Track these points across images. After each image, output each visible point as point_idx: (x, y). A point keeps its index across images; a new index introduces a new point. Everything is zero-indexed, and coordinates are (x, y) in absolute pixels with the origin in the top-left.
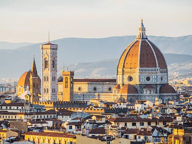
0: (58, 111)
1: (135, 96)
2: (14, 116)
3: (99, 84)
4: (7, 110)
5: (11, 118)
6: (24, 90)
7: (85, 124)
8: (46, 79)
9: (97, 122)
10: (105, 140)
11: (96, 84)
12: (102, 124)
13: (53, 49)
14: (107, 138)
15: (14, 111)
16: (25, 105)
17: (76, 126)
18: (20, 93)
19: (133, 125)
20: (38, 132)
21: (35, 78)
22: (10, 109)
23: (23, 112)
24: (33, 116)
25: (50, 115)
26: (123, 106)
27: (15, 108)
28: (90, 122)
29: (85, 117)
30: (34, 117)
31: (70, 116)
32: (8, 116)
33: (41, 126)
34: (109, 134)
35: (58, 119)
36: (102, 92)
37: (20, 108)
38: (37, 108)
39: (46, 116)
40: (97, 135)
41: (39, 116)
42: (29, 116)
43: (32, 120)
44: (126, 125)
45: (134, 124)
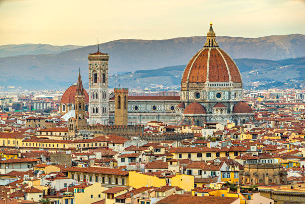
0: (108, 138)
1: (203, 116)
2: (55, 145)
3: (159, 102)
4: (48, 137)
5: (52, 147)
6: (68, 108)
7: (140, 157)
8: (95, 96)
9: (155, 153)
10: (164, 178)
11: (156, 102)
12: (161, 155)
13: (104, 59)
14: (166, 174)
15: (56, 138)
16: (69, 130)
17: (129, 158)
18: (64, 112)
19: (198, 157)
20: (84, 166)
21: (81, 96)
22: (51, 135)
23: (67, 139)
24: (78, 144)
25: (99, 143)
26: (188, 130)
27: (58, 134)
28: (147, 153)
29: (141, 146)
30: (80, 146)
31: (123, 144)
32: (48, 144)
33: (87, 159)
34: (169, 170)
35: (109, 148)
36: (163, 112)
37: (63, 134)
38: (83, 134)
39: (94, 144)
40: (154, 170)
41: (86, 144)
42: (73, 144)
43: (77, 149)
44: (190, 156)
45: (199, 155)
